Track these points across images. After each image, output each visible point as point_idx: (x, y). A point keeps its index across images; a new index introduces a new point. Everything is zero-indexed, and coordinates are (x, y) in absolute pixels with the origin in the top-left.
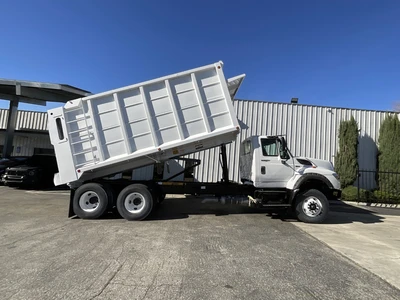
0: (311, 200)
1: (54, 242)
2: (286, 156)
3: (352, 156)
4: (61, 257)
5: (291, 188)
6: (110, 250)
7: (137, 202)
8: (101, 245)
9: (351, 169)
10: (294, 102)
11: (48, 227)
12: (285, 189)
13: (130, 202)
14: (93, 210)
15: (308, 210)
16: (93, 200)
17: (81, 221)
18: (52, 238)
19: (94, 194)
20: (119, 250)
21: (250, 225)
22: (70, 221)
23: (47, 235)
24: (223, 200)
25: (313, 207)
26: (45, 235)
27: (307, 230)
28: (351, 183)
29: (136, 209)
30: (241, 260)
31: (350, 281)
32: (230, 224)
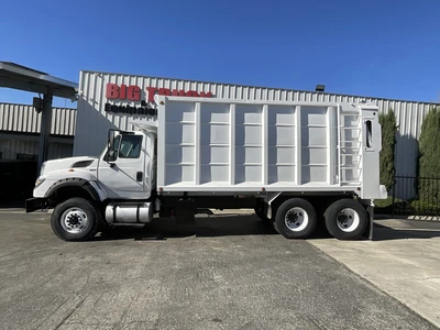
3: (388, 159)
6: (70, 282)
8: (59, 276)
9: (386, 175)
10: (320, 90)
20: (83, 281)
30: (238, 288)
31: (363, 307)
32: (232, 246)
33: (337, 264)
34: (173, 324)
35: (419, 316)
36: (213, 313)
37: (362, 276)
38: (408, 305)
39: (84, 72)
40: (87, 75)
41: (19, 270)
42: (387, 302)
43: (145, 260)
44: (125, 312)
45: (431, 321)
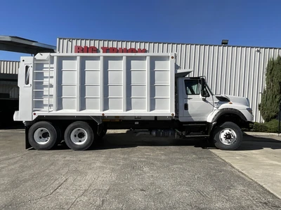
0: (227, 131)
1: (17, 165)
2: (205, 94)
3: (276, 93)
4: (23, 174)
5: (210, 121)
6: (59, 170)
7: (81, 135)
8: (52, 167)
9: (275, 104)
10: (225, 43)
11: (11, 156)
12: (206, 122)
13: (75, 136)
14: (45, 143)
15: (224, 139)
16: (45, 135)
17: (36, 152)
18: (15, 163)
19: (46, 130)
20: (66, 170)
21: (174, 152)
22: (27, 151)
23: (11, 161)
24: (154, 133)
25: (228, 137)
26: (9, 161)
27: (220, 155)
28: (275, 117)
29: (80, 141)
30: (158, 175)
31: (234, 186)
32: (158, 152)
33: (225, 163)
34: (117, 191)
35: (269, 192)
36: (141, 187)
37: (240, 170)
38: (264, 186)
39: (60, 39)
40: (61, 40)
41: (30, 163)
42: (251, 184)
43: (102, 159)
44: (90, 185)
45: (275, 194)
